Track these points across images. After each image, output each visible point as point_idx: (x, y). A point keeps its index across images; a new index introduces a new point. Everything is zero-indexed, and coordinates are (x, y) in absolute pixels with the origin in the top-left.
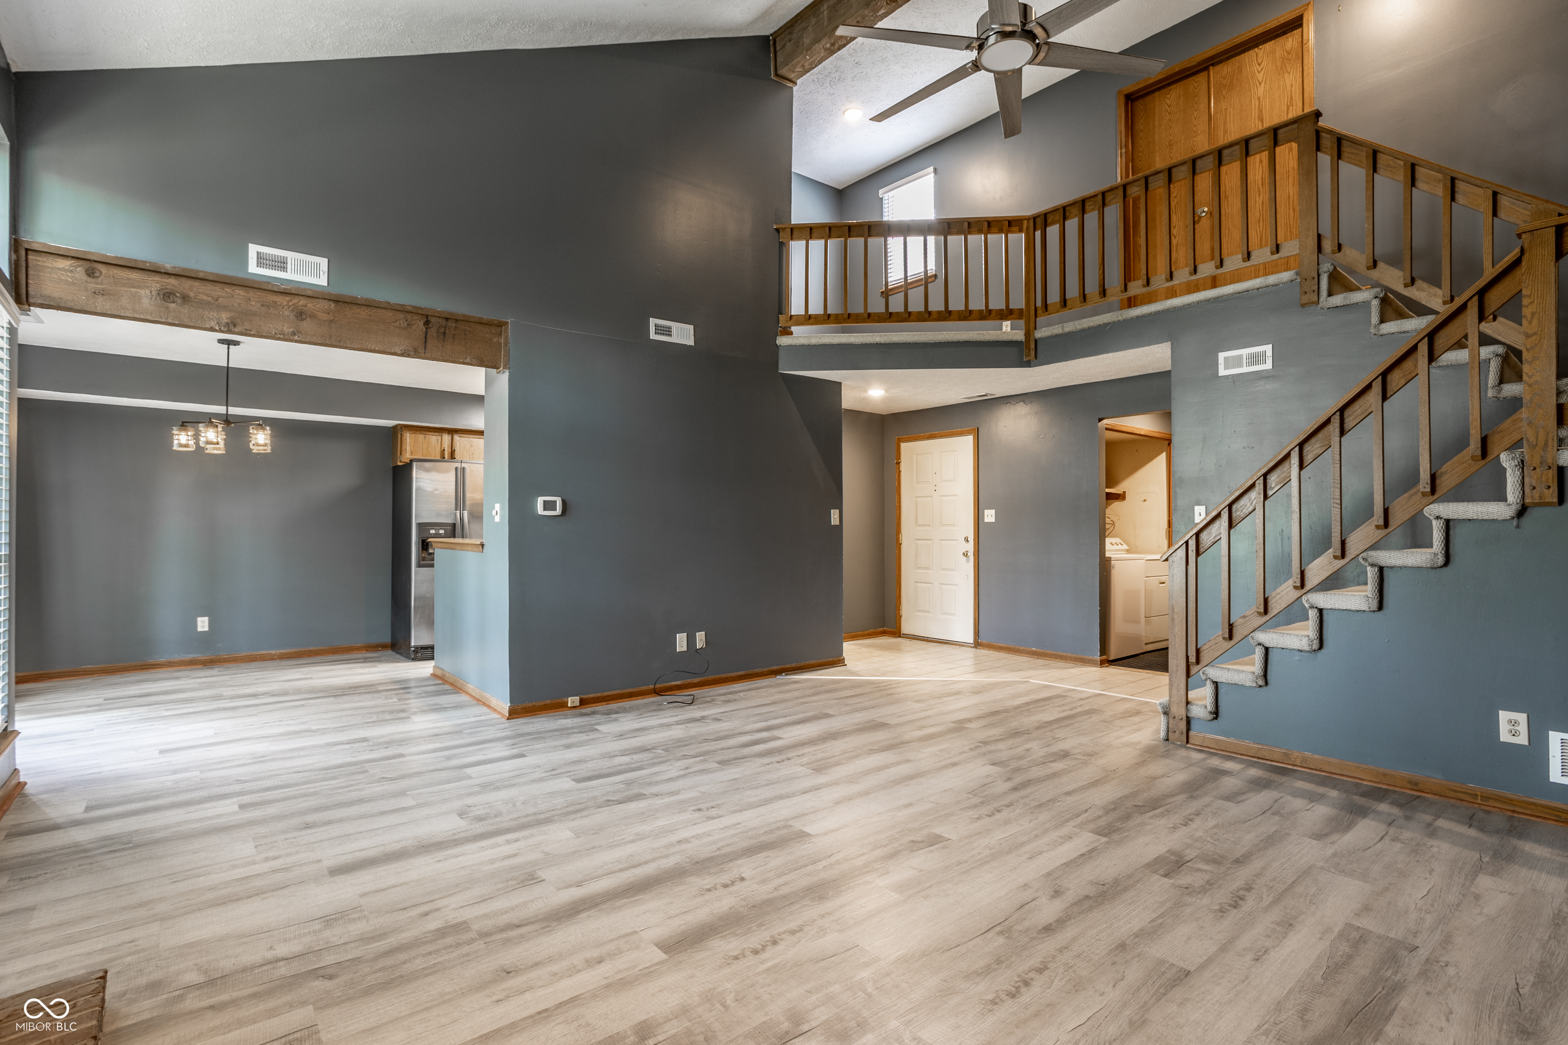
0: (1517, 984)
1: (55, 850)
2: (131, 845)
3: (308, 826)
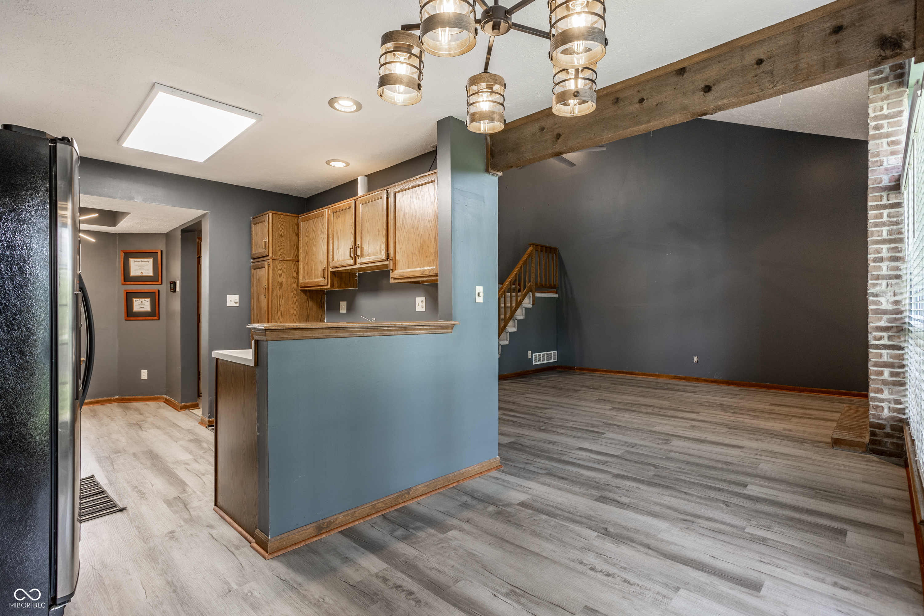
1: (862, 507)
2: (816, 491)
3: (728, 463)
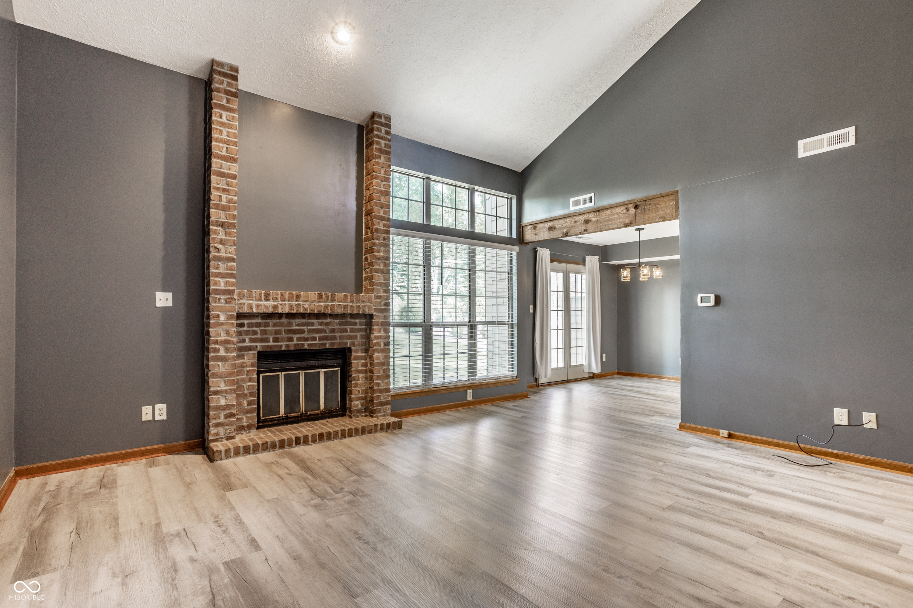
0: (79, 537)
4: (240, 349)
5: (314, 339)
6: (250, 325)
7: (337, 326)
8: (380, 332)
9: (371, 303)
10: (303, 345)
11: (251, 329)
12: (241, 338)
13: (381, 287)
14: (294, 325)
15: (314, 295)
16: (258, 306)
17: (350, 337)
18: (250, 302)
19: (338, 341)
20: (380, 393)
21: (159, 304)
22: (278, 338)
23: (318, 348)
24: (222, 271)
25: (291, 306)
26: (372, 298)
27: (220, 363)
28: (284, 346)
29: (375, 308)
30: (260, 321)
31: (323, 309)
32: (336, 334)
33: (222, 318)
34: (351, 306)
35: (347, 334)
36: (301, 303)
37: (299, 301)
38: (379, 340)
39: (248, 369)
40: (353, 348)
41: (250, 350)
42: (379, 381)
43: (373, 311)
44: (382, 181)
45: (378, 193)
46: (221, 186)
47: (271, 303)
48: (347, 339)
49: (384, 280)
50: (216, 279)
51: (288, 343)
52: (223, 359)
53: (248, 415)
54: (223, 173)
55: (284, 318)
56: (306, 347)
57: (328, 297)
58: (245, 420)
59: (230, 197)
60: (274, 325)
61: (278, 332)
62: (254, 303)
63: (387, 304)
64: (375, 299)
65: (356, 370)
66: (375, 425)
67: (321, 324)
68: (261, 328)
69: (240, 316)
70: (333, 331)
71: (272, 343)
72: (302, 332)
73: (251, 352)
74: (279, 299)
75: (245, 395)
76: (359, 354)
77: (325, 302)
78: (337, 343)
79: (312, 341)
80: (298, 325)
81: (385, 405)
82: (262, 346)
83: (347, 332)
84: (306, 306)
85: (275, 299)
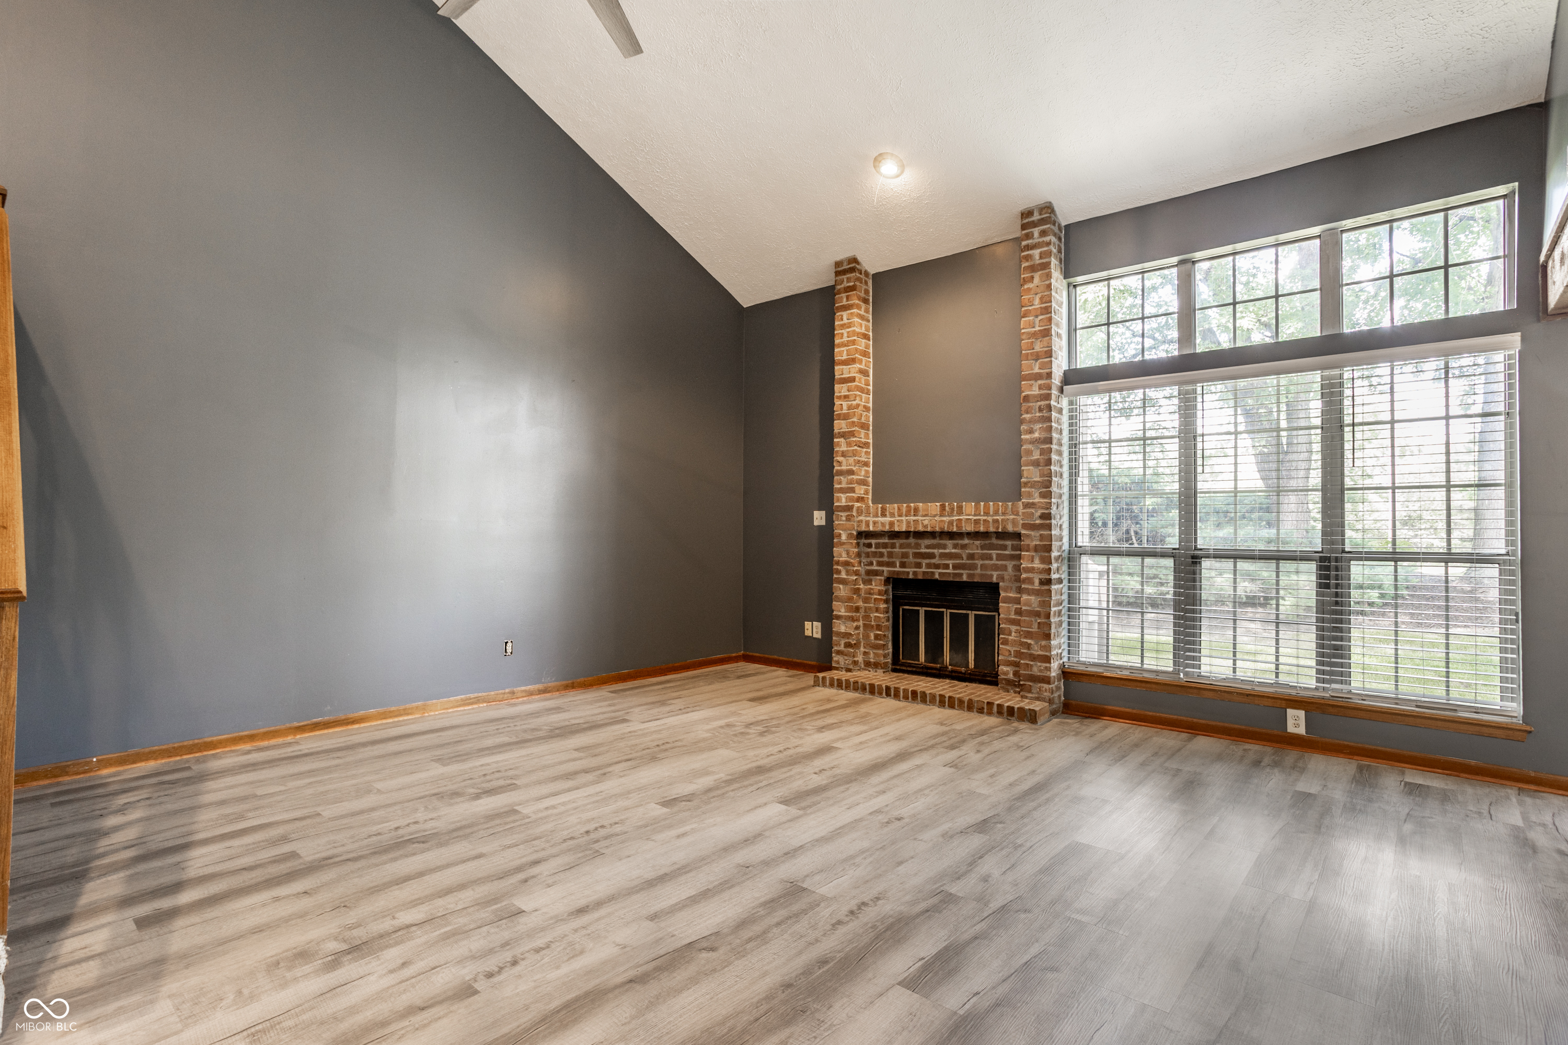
4: (868, 573)
5: (946, 566)
6: (878, 545)
7: (978, 549)
8: (1033, 561)
9: (1017, 514)
10: (933, 573)
11: (878, 550)
12: (869, 560)
13: (1035, 488)
14: (923, 547)
15: (935, 507)
16: (875, 523)
17: (996, 568)
18: (868, 519)
19: (979, 571)
20: (1032, 661)
21: (816, 523)
22: (905, 562)
23: (951, 579)
24: (844, 485)
25: (908, 523)
26: (1018, 508)
27: (841, 586)
28: (911, 573)
29: (1023, 524)
30: (887, 541)
31: (946, 526)
32: (976, 562)
33: (844, 537)
34: (985, 521)
35: (993, 562)
36: (920, 518)
37: (917, 516)
38: (1030, 575)
39: (875, 597)
40: (1001, 584)
41: (877, 575)
42: (1029, 641)
43: (1020, 527)
44: (1037, 316)
45: (1029, 339)
46: (842, 394)
47: (888, 519)
48: (992, 570)
49: (1040, 477)
50: (838, 495)
51: (915, 570)
52: (843, 582)
53: (875, 651)
54: (844, 379)
55: (911, 538)
56: (937, 576)
57: (952, 509)
58: (872, 655)
59: (850, 403)
60: (901, 546)
61: (905, 555)
62: (871, 519)
63: (1047, 516)
64: (1024, 509)
65: (1006, 619)
66: (988, 703)
67: (955, 546)
68: (888, 550)
69: (860, 535)
70: (971, 557)
71: (898, 569)
72: (932, 556)
73: (878, 578)
74: (896, 514)
75: (872, 626)
76: (1011, 595)
77: (949, 516)
78: (978, 575)
79: (944, 569)
80: (927, 547)
81: (1040, 682)
82: (888, 571)
83: (991, 559)
84: (926, 522)
85: (892, 515)
